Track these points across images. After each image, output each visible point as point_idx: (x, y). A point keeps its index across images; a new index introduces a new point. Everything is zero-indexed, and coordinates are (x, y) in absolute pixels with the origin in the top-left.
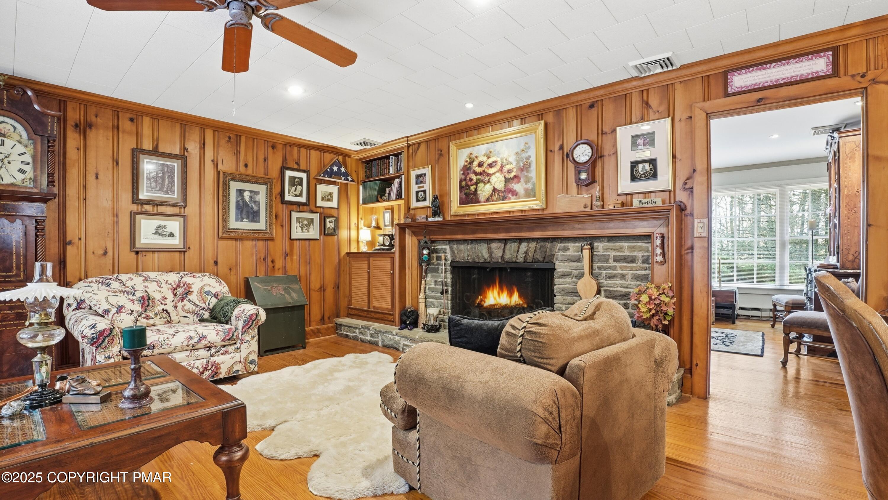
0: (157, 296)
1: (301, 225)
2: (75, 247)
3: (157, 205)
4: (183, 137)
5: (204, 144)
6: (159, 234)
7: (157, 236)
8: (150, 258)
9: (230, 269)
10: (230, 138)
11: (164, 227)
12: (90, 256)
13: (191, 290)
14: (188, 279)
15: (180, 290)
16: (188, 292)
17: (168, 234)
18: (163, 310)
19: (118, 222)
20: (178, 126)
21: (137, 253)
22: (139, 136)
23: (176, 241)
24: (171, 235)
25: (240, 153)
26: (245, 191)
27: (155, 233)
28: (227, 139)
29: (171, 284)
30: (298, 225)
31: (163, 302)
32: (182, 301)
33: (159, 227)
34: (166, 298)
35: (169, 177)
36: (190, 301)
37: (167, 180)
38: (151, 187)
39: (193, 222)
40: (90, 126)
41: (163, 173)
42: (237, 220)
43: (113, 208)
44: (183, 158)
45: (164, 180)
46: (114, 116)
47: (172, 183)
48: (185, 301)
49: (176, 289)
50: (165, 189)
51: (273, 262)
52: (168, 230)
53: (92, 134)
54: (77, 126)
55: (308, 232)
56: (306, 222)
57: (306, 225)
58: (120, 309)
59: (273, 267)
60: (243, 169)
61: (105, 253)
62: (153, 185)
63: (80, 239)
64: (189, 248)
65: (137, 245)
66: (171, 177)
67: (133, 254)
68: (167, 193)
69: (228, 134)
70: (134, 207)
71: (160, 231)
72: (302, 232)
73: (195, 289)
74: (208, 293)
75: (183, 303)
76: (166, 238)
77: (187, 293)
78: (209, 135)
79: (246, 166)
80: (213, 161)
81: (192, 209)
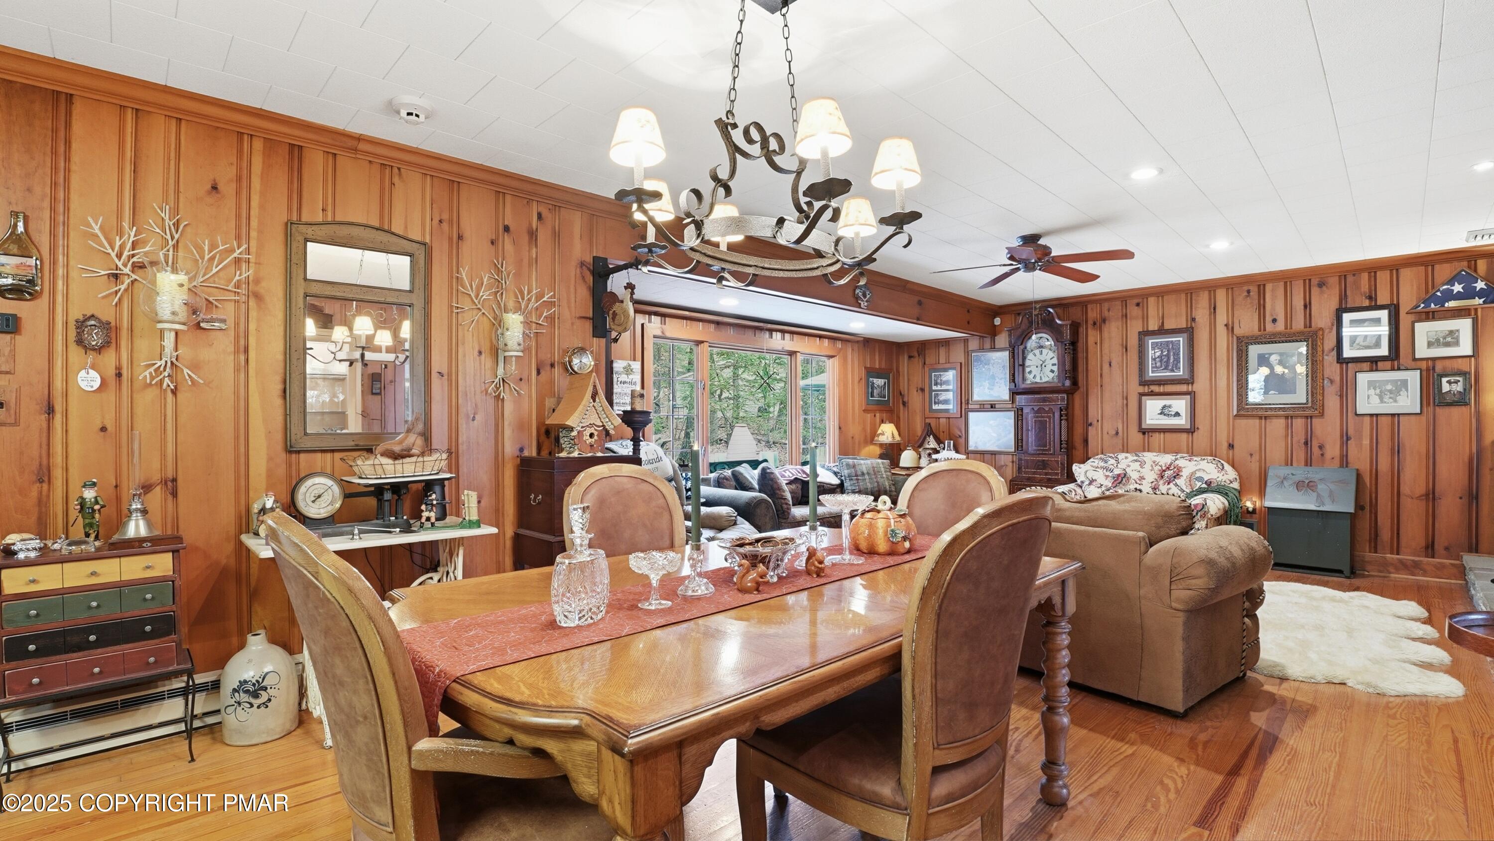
0: (1134, 476)
1: (1378, 391)
2: (1094, 429)
3: (1164, 384)
4: (1190, 306)
5: (1215, 309)
6: (1165, 415)
7: (1162, 416)
8: (1157, 438)
9: (1251, 455)
10: (1249, 292)
11: (1170, 406)
12: (1105, 436)
13: (1180, 474)
14: (1181, 463)
15: (1168, 473)
16: (1177, 476)
17: (1173, 413)
18: (1136, 489)
19: (1127, 405)
20: (1183, 296)
21: (1144, 433)
22: (1145, 318)
23: (1182, 422)
24: (1177, 414)
25: (1264, 307)
26: (1271, 354)
27: (1161, 414)
28: (1246, 294)
29: (1161, 466)
30: (1372, 392)
31: (1138, 482)
32: (1169, 484)
33: (1164, 407)
34: (1144, 479)
35: (1174, 355)
36: (1176, 485)
37: (1172, 357)
38: (1156, 367)
39: (1203, 400)
40: (1104, 321)
41: (1168, 351)
43: (1123, 392)
44: (1189, 331)
45: (1169, 359)
46: (1122, 306)
47: (1177, 360)
48: (1171, 484)
49: (1164, 471)
50: (1170, 368)
51: (1321, 447)
52: (1174, 410)
53: (1105, 329)
54: (1095, 324)
55: (1396, 401)
56: (1389, 387)
57: (1391, 391)
58: (1092, 482)
59: (1322, 455)
60: (1270, 327)
61: (1117, 433)
62: (1158, 364)
63: (1098, 421)
64: (1198, 428)
65: (1144, 426)
66: (1177, 355)
67: (1141, 435)
68: (1172, 371)
69: (1246, 288)
70: (1141, 389)
71: (1166, 411)
72: (1382, 401)
73: (1185, 473)
74: (1200, 479)
75: (1169, 486)
76: (1172, 418)
77: (1175, 477)
78: (1221, 296)
79: (1274, 321)
80: (1226, 325)
81: (1201, 385)
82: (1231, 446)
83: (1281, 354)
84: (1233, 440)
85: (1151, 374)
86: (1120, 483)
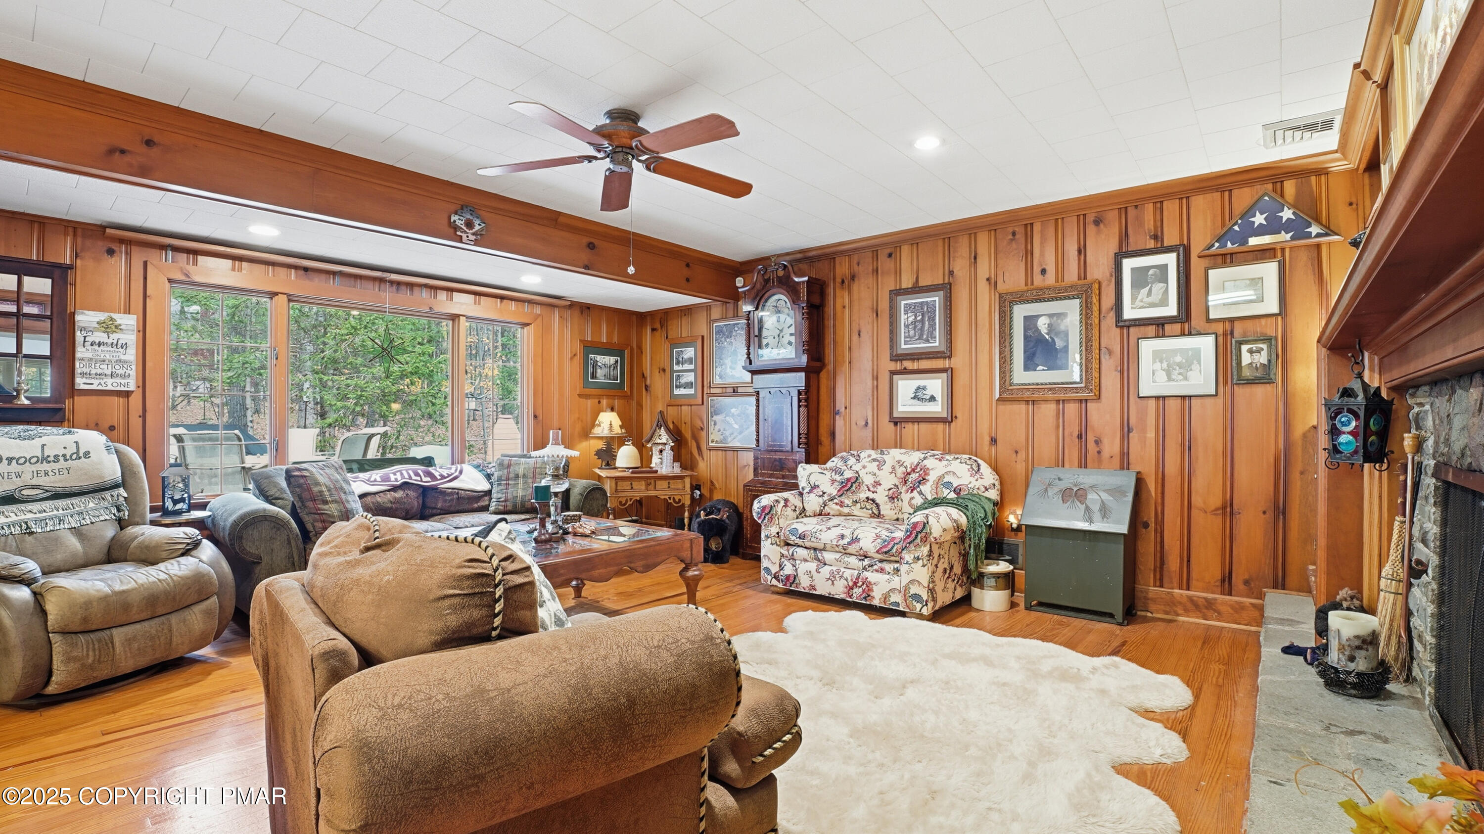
0: (868, 480)
1: (1165, 365)
2: (842, 418)
3: (918, 359)
4: (949, 255)
5: (975, 258)
6: (918, 399)
7: (915, 401)
8: (910, 430)
9: (1017, 452)
10: (1014, 234)
11: (924, 388)
12: (854, 426)
13: (927, 478)
14: (930, 463)
15: (914, 476)
16: (922, 480)
17: (928, 398)
18: (867, 498)
19: (877, 386)
20: (940, 243)
21: (896, 424)
22: (898, 272)
23: (937, 408)
24: (932, 399)
25: (1032, 254)
26: (1038, 316)
27: (914, 398)
28: (1010, 237)
29: (906, 467)
30: (1158, 366)
31: (872, 489)
32: (912, 491)
33: (919, 388)
34: (880, 485)
35: (929, 318)
36: (921, 493)
37: (927, 323)
38: (909, 337)
39: (962, 380)
40: (853, 277)
41: (923, 315)
42: (1027, 368)
43: (873, 370)
44: (947, 288)
45: (923, 324)
46: (873, 258)
47: (932, 326)
48: (915, 492)
49: (909, 474)
50: (925, 337)
51: (1097, 442)
52: (929, 393)
53: (855, 287)
54: (843, 282)
55: (1186, 379)
56: (1178, 359)
57: (1180, 365)
58: (815, 487)
59: (1099, 452)
60: (1038, 280)
61: (866, 424)
62: (912, 333)
63: (846, 408)
64: (956, 417)
65: (895, 415)
66: (932, 319)
67: (892, 424)
68: (927, 341)
69: (1011, 230)
70: (893, 366)
71: (920, 394)
72: (1170, 379)
73: (932, 477)
74: (948, 485)
75: (912, 495)
76: (927, 403)
77: (919, 482)
78: (983, 242)
79: (1043, 272)
80: (988, 279)
81: (958, 362)
82: (994, 441)
83: (1051, 316)
84: (996, 433)
85: (904, 346)
86: (847, 490)
